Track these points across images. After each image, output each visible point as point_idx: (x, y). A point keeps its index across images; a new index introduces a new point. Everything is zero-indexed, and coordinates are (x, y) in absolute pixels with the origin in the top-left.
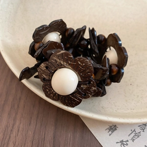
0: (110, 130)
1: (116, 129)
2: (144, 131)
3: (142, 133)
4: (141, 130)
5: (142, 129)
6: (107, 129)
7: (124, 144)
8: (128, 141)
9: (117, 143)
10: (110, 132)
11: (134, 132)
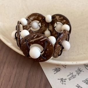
0: (55, 71)
1: (59, 71)
2: (79, 75)
3: (77, 75)
4: (76, 74)
5: (78, 73)
6: (53, 70)
7: (63, 81)
8: (66, 79)
9: (58, 79)
10: (55, 72)
11: (72, 75)
